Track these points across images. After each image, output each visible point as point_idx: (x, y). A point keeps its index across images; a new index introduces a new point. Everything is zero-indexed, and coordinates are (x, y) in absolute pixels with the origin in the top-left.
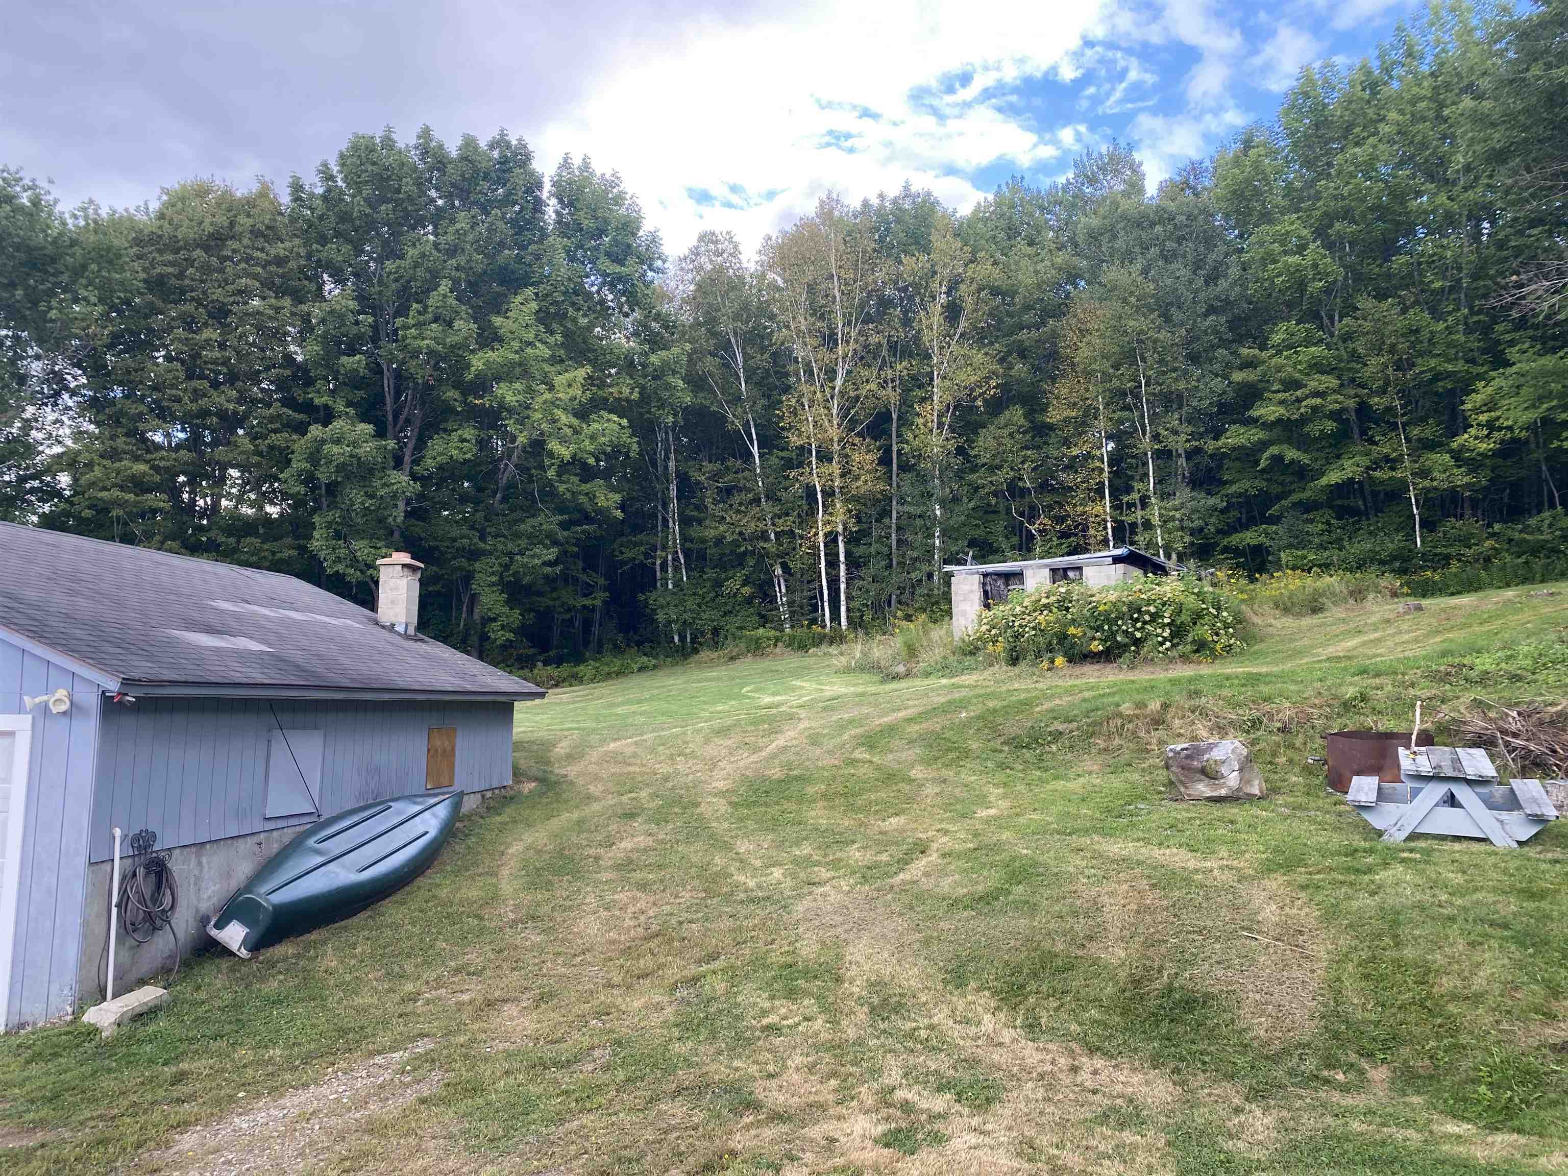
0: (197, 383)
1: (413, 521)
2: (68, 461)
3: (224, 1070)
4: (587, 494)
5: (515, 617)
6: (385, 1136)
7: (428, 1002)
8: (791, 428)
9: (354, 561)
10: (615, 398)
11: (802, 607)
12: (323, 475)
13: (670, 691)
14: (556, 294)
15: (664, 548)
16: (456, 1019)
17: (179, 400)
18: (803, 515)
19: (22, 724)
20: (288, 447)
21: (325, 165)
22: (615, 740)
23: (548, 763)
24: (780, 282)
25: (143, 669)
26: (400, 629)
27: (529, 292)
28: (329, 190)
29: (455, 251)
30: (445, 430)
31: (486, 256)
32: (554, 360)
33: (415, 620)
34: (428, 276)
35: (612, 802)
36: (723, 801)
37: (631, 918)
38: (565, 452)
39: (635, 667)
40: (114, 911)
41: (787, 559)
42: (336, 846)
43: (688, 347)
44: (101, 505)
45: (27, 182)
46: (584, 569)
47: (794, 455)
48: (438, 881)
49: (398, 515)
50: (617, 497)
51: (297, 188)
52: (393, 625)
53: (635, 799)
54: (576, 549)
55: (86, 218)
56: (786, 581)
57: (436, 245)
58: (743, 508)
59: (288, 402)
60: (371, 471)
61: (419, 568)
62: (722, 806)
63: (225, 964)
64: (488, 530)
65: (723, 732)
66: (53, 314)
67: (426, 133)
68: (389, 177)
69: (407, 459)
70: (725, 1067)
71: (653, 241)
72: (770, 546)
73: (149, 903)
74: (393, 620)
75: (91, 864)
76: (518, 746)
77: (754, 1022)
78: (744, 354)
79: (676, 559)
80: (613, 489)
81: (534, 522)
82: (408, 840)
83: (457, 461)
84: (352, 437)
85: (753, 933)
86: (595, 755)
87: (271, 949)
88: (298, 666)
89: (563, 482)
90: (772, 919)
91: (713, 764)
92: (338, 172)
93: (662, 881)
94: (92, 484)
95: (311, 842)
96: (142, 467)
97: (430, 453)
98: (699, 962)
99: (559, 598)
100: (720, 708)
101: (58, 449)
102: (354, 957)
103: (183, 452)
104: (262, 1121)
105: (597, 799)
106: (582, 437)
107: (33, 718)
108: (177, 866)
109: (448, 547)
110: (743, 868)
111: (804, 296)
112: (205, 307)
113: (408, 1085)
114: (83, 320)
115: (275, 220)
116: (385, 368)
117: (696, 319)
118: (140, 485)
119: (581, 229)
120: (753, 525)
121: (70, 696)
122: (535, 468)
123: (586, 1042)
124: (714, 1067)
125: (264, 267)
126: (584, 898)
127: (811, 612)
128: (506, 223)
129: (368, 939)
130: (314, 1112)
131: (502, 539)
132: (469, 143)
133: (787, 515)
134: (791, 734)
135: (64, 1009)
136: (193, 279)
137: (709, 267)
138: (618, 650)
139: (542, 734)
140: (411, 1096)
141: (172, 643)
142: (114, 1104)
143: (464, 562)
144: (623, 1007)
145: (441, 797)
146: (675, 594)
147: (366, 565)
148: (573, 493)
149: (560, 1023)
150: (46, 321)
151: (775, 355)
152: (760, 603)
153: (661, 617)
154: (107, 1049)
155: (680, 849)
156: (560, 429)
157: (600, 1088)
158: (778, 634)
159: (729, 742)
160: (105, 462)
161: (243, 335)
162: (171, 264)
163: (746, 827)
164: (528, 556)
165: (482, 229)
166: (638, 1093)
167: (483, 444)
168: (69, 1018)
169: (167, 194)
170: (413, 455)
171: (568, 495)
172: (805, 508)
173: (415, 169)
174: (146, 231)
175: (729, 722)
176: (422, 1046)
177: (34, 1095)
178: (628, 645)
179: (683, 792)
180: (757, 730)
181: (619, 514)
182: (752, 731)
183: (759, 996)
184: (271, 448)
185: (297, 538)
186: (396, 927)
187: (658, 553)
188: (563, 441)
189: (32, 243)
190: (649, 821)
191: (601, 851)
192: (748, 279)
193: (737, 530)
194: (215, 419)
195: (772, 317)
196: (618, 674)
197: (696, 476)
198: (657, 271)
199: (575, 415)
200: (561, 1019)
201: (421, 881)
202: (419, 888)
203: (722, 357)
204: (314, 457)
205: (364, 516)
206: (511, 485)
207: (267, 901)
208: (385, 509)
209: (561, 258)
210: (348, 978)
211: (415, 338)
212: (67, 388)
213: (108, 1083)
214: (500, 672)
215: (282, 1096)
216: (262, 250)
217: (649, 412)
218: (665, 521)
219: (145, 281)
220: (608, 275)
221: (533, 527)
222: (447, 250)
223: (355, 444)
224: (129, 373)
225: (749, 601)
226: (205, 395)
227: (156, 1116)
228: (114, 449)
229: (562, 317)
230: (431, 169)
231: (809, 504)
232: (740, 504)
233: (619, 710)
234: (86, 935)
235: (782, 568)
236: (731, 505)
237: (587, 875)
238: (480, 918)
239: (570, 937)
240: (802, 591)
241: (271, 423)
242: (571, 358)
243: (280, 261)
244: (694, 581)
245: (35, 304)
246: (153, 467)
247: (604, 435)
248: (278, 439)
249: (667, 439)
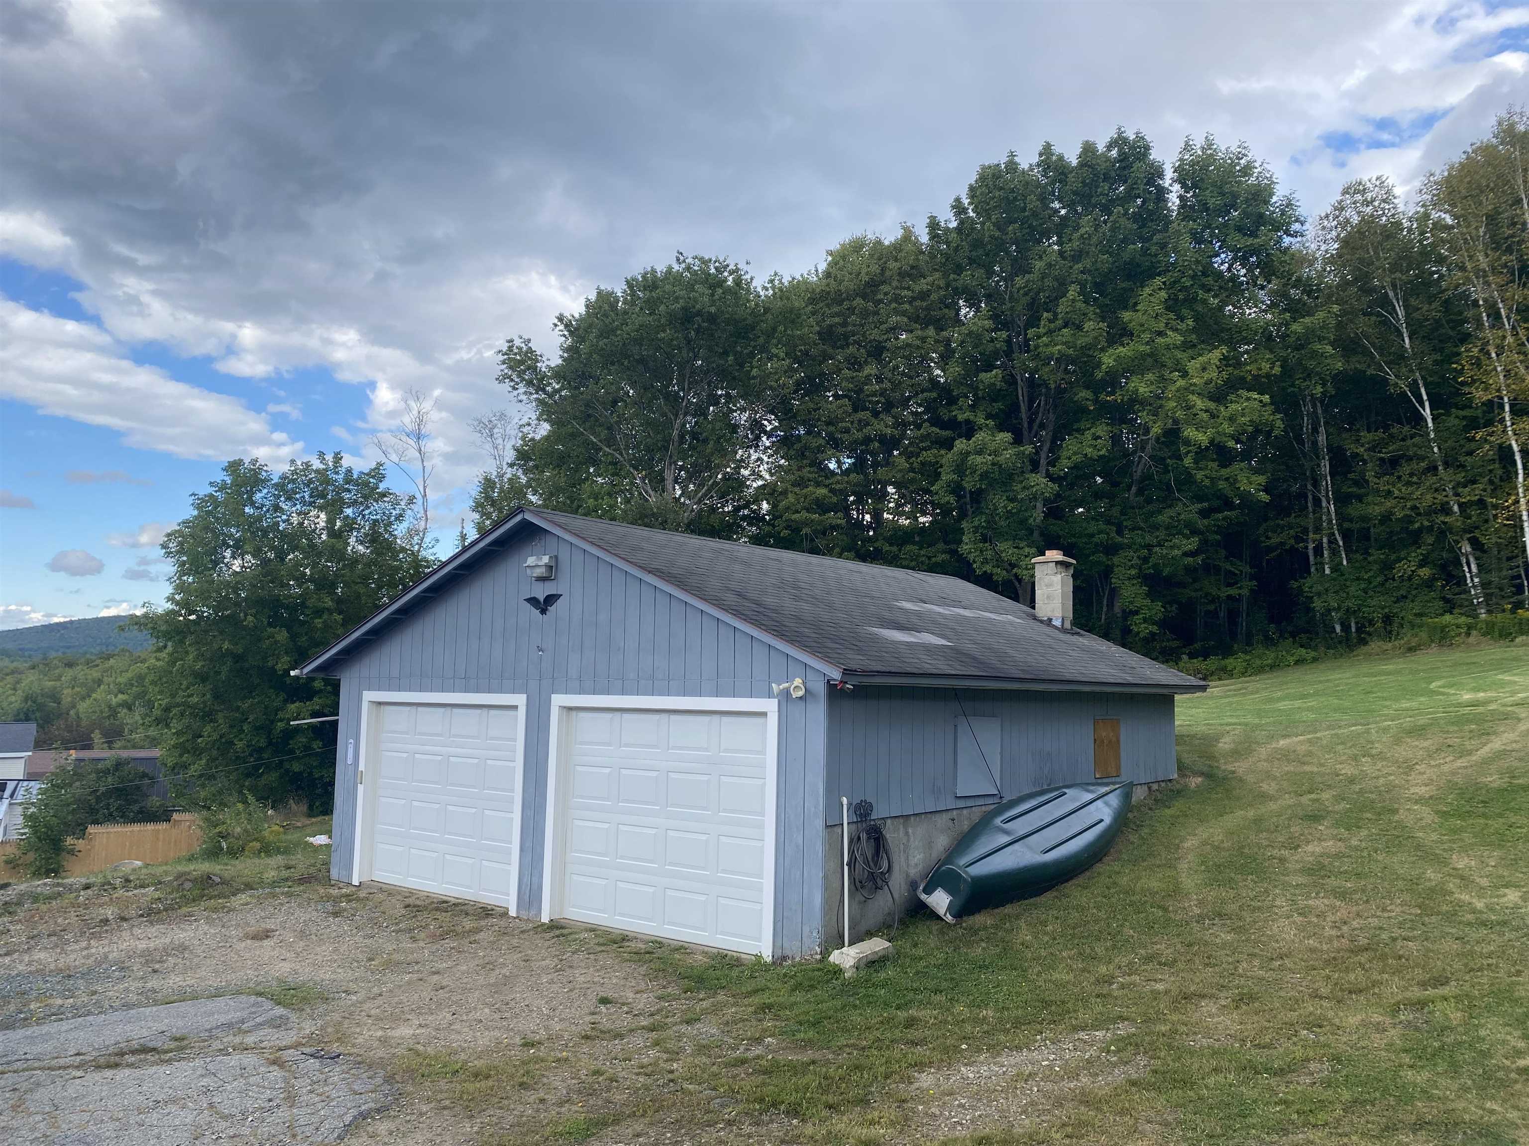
0: (861, 415)
1: (1051, 520)
2: (768, 491)
3: (946, 1022)
4: (1227, 479)
5: (1157, 609)
6: (1099, 1110)
7: (1122, 987)
8: (1474, 381)
9: (999, 561)
10: (1254, 376)
11: (1501, 589)
12: (969, 484)
13: (1338, 686)
14: (1184, 280)
15: (1318, 529)
16: (1153, 1007)
17: (847, 431)
18: (1497, 481)
19: (770, 706)
20: (937, 462)
21: (958, 200)
22: (1285, 736)
23: (1212, 757)
24: (1449, 220)
25: (857, 661)
26: (1057, 623)
27: (1158, 281)
28: (962, 223)
29: (1080, 256)
30: (1078, 430)
31: (1111, 254)
32: (1186, 346)
33: (1070, 615)
34: (1056, 284)
35: (1291, 802)
36: (1428, 810)
37: (1332, 928)
38: (1202, 438)
39: (1292, 660)
40: (846, 868)
41: (1477, 534)
42: (1020, 827)
43: (1336, 308)
44: (794, 525)
45: (732, 267)
46: (1227, 558)
47: (1479, 413)
48: (1116, 869)
49: (1038, 515)
50: (1262, 479)
51: (933, 225)
52: (1050, 620)
53: (1317, 800)
54: (1218, 537)
55: (773, 288)
56: (1476, 559)
57: (1061, 253)
58: (1415, 479)
59: (936, 421)
60: (1011, 476)
61: (1071, 564)
62: (1427, 815)
63: (935, 927)
64: (1125, 523)
65: (1418, 731)
66: (755, 372)
67: (1047, 150)
68: (1015, 199)
69: (1043, 462)
70: (1476, 1107)
71: (1289, 205)
72: (1455, 519)
73: (872, 864)
74: (1050, 614)
75: (827, 827)
76: (1180, 739)
77: (1507, 1063)
78: (1406, 307)
79: (1332, 541)
80: (1256, 471)
81: (1171, 512)
82: (1085, 826)
83: (1091, 458)
84: (992, 446)
85: (1490, 961)
86: (1263, 752)
87: (971, 918)
88: (974, 658)
89: (1201, 469)
90: (1513, 947)
91: (1408, 767)
92: (969, 204)
93: (1363, 891)
94: (787, 508)
95: (998, 821)
96: (823, 491)
97: (1065, 454)
98: (1423, 985)
99: (1201, 589)
100: (1405, 704)
101: (760, 483)
102: (1046, 933)
103: (853, 476)
104: (985, 1074)
105: (1272, 798)
106: (1220, 420)
107: (779, 702)
108: (891, 834)
109: (1086, 543)
110: (1466, 887)
111: (1482, 231)
112: (865, 347)
113: (1115, 1065)
114: (776, 373)
115: (918, 260)
116: (1019, 378)
117: (1343, 277)
118: (821, 507)
119: (1207, 210)
120: (1428, 496)
121: (804, 683)
122: (1169, 457)
123: (1299, 1053)
124: (1460, 1105)
125: (910, 303)
126: (1274, 900)
127: (1514, 594)
128: (1129, 219)
129: (1057, 918)
130: (1030, 1074)
131: (1140, 532)
132: (1088, 149)
133: (1474, 482)
134: (1511, 736)
135: (813, 949)
136: (854, 325)
137: (1356, 219)
138: (1269, 642)
139: (1201, 729)
140: (1119, 1075)
141: (875, 639)
142: (863, 1036)
143: (1102, 557)
144: (1337, 1021)
145: (1112, 787)
146: (1334, 580)
147: (1010, 564)
148: (1212, 479)
149: (1267, 1028)
150: (749, 379)
151: (1447, 303)
152: (1443, 586)
153: (1318, 604)
154: (850, 988)
155: (1380, 858)
156: (1195, 415)
157: (1323, 1105)
158: (1470, 620)
159: (1426, 744)
160: (797, 490)
161: (896, 367)
162: (837, 314)
163: (1462, 840)
164: (1167, 548)
165: (1106, 228)
166: (1371, 1119)
167: (1116, 439)
168: (818, 957)
169: (831, 254)
170: (1048, 457)
171: (1207, 482)
172: (1500, 472)
173: (1038, 184)
174: (818, 290)
175: (1422, 721)
176: (1123, 1029)
177: (801, 1018)
178: (1281, 636)
179: (1373, 796)
180: (1461, 731)
181: (1264, 497)
182: (1456, 732)
183: (1510, 1034)
184: (923, 464)
185: (946, 543)
186: (1081, 909)
187: (1311, 535)
188: (1200, 427)
189: (736, 317)
190: (1337, 824)
191: (1285, 853)
192: (1406, 224)
193: (1409, 504)
194: (877, 444)
195: (1441, 260)
196: (1273, 667)
197: (1351, 448)
198: (1295, 235)
199: (1211, 399)
200: (1267, 1025)
201: (1099, 867)
202: (1099, 873)
203: (1379, 315)
204: (960, 468)
205: (1007, 518)
206: (1147, 477)
207: (966, 873)
208: (1026, 510)
209: (1186, 243)
210: (1043, 953)
211: (1046, 345)
212: (765, 432)
213: (856, 1017)
214: (1157, 665)
215: (999, 1054)
216: (908, 289)
217: (1293, 385)
218: (1317, 502)
219: (819, 333)
220: (1239, 250)
221: (1171, 517)
222: (1073, 256)
223: (995, 453)
224: (810, 412)
225: (1429, 584)
226: (867, 424)
227: (897, 1054)
228: (802, 478)
229: (1191, 301)
230: (1053, 183)
231: (1504, 467)
232: (1411, 475)
233: (1281, 705)
234: (826, 888)
235: (1472, 544)
236: (1399, 477)
237: (1273, 876)
238: (1165, 909)
239: (1263, 939)
240: (1500, 570)
241: (922, 441)
242: (1203, 342)
243: (924, 295)
244: (1357, 564)
245: (742, 366)
246: (832, 491)
247: (1243, 415)
248: (928, 456)
249: (1315, 412)
